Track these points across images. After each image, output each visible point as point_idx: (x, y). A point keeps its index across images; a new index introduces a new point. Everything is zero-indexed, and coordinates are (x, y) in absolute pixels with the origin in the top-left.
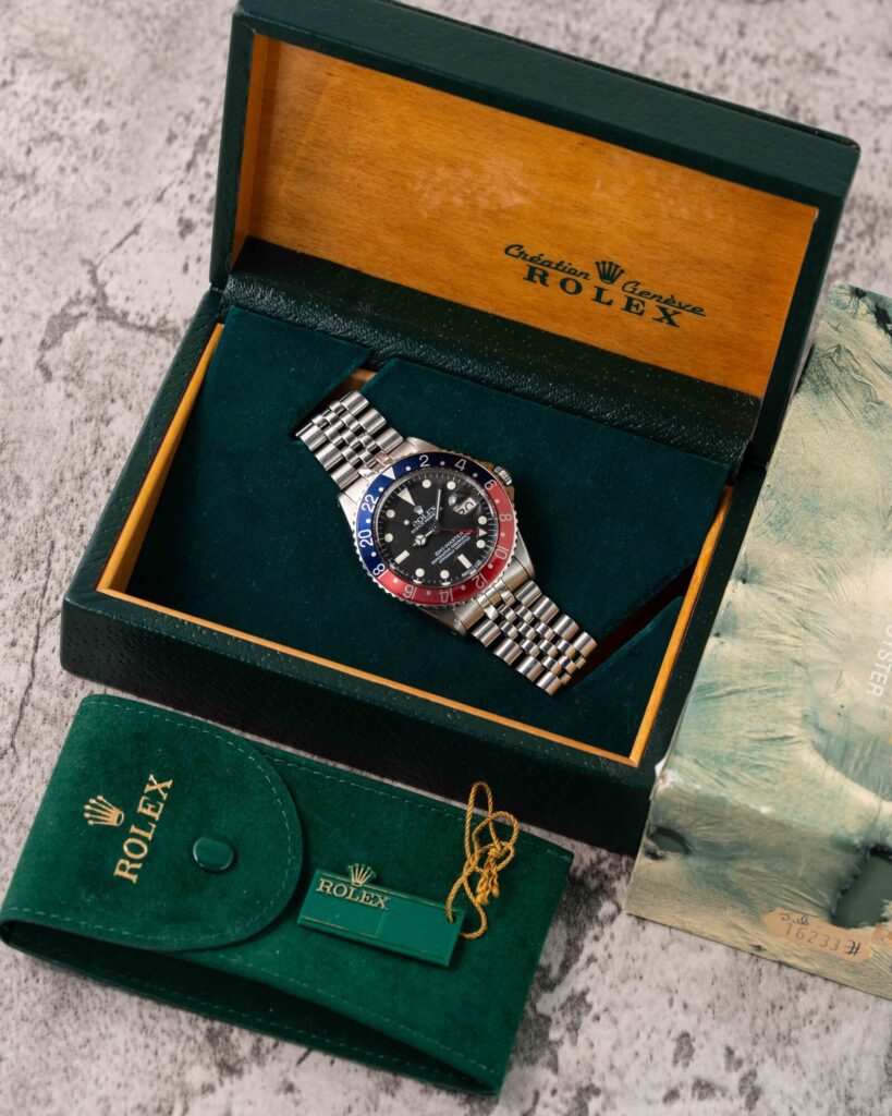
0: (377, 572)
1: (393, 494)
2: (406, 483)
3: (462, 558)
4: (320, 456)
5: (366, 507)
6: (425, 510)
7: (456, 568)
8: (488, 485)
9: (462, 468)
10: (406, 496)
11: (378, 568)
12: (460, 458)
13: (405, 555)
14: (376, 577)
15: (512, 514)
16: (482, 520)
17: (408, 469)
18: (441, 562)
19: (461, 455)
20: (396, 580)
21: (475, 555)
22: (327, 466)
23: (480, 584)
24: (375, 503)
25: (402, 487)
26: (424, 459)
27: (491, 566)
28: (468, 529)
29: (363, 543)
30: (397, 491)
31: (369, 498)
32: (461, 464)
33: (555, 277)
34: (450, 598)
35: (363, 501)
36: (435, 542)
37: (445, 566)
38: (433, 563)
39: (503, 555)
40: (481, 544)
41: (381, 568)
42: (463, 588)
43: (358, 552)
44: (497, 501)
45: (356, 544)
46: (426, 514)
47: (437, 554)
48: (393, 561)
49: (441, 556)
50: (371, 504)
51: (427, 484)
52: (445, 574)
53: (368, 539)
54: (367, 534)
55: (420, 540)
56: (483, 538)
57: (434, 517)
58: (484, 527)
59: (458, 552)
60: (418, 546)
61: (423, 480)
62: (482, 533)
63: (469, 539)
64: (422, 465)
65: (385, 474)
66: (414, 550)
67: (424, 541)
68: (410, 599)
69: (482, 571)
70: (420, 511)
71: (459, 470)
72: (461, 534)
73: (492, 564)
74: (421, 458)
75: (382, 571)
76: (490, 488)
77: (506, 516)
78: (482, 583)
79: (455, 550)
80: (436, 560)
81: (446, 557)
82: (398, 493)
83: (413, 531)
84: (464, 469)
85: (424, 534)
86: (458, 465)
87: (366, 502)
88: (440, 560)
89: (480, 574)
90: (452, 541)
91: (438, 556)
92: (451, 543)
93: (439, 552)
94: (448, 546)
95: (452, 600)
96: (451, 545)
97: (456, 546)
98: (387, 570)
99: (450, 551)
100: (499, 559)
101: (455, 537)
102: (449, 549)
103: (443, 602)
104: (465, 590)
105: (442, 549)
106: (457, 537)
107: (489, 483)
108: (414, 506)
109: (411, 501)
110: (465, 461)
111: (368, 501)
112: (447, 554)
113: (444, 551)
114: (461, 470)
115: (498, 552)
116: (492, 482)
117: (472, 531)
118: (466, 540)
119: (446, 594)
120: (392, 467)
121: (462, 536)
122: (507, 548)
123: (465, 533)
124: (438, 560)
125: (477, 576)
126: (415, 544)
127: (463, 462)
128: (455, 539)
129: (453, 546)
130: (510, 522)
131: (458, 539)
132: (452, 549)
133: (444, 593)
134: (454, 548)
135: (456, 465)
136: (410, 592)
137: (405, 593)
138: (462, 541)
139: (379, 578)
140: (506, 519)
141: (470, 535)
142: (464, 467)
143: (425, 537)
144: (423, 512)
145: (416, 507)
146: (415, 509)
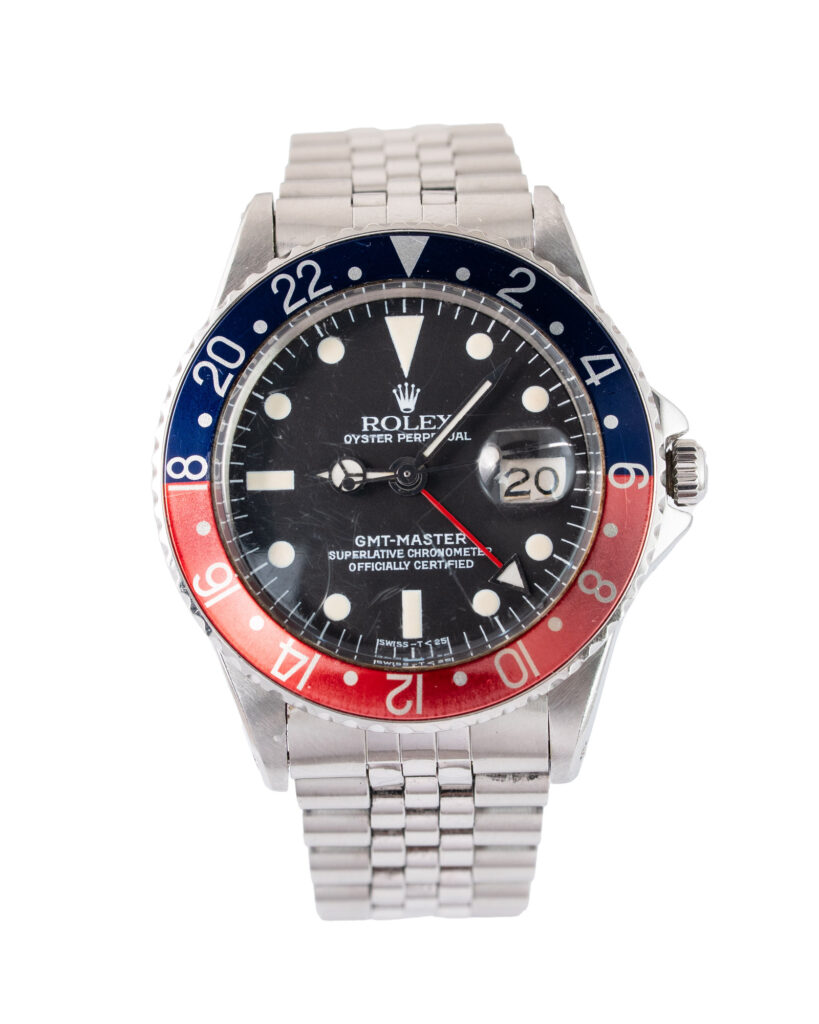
0: (178, 468)
1: (377, 306)
2: (430, 303)
3: (412, 602)
5: (284, 285)
6: (422, 407)
8: (621, 473)
9: (595, 379)
10: (405, 333)
11: (186, 463)
13: (280, 480)
14: (167, 480)
16: (538, 547)
18: (352, 568)
20: (204, 529)
21: (449, 618)
23: (399, 701)
24: (313, 295)
26: (522, 280)
27: (460, 679)
28: (483, 546)
29: (204, 373)
31: (309, 271)
32: (599, 367)
34: (297, 677)
35: (290, 269)
36: (376, 508)
37: (355, 586)
38: (332, 555)
39: (514, 674)
40: (485, 602)
41: (195, 467)
42: (353, 677)
44: (610, 530)
46: (414, 421)
47: (359, 541)
48: (244, 473)
49: (366, 553)
50: (301, 292)
51: (479, 347)
52: (337, 606)
53: (223, 371)
54: (232, 356)
55: (344, 472)
56: (507, 594)
58: (528, 567)
59: (411, 579)
60: (328, 485)
61: (478, 329)
62: (512, 576)
63: (470, 564)
65: (392, 238)
66: (313, 488)
67: (352, 485)
68: (200, 599)
69: (429, 675)
70: (407, 402)
72: (458, 539)
73: (471, 677)
74: (514, 274)
75: (191, 476)
76: (622, 482)
77: (601, 583)
78: (409, 704)
79: (411, 566)
80: (346, 555)
81: (374, 567)
82: (390, 315)
83: (349, 439)
84: (597, 383)
85: (367, 466)
86: (591, 363)
87: (294, 275)
88: (356, 561)
89: (420, 678)
90: (422, 539)
91: (361, 549)
92: (416, 544)
93: (370, 538)
94: (404, 546)
95: (300, 687)
96: (413, 547)
97: (421, 559)
98: (204, 487)
99: (396, 560)
100: (496, 678)
101: (438, 536)
102: (399, 553)
103: (275, 672)
104: (352, 688)
105: (382, 540)
106: (442, 539)
107: (629, 466)
108: (402, 380)
109: (405, 359)
110: (617, 367)
111: (300, 275)
112: (386, 560)
113: (382, 547)
114: (588, 382)
115: (509, 657)
116: (639, 473)
117: (493, 552)
118: (460, 564)
119: (297, 661)
120: (427, 238)
121: (458, 547)
122: (538, 668)
123: (469, 544)
124: (350, 560)
125: (408, 678)
126: (325, 475)
127: (610, 364)
128: (434, 539)
129: (416, 553)
130: (602, 605)
131: (442, 546)
132: (407, 559)
133: (297, 654)
134: (413, 560)
135: (585, 360)
136: (216, 587)
137: (202, 579)
138: (447, 558)
139: (171, 488)
140: (596, 592)
141: (476, 559)
142: (601, 380)
143: (363, 475)
144: (413, 409)
145: (406, 384)
146: (400, 386)
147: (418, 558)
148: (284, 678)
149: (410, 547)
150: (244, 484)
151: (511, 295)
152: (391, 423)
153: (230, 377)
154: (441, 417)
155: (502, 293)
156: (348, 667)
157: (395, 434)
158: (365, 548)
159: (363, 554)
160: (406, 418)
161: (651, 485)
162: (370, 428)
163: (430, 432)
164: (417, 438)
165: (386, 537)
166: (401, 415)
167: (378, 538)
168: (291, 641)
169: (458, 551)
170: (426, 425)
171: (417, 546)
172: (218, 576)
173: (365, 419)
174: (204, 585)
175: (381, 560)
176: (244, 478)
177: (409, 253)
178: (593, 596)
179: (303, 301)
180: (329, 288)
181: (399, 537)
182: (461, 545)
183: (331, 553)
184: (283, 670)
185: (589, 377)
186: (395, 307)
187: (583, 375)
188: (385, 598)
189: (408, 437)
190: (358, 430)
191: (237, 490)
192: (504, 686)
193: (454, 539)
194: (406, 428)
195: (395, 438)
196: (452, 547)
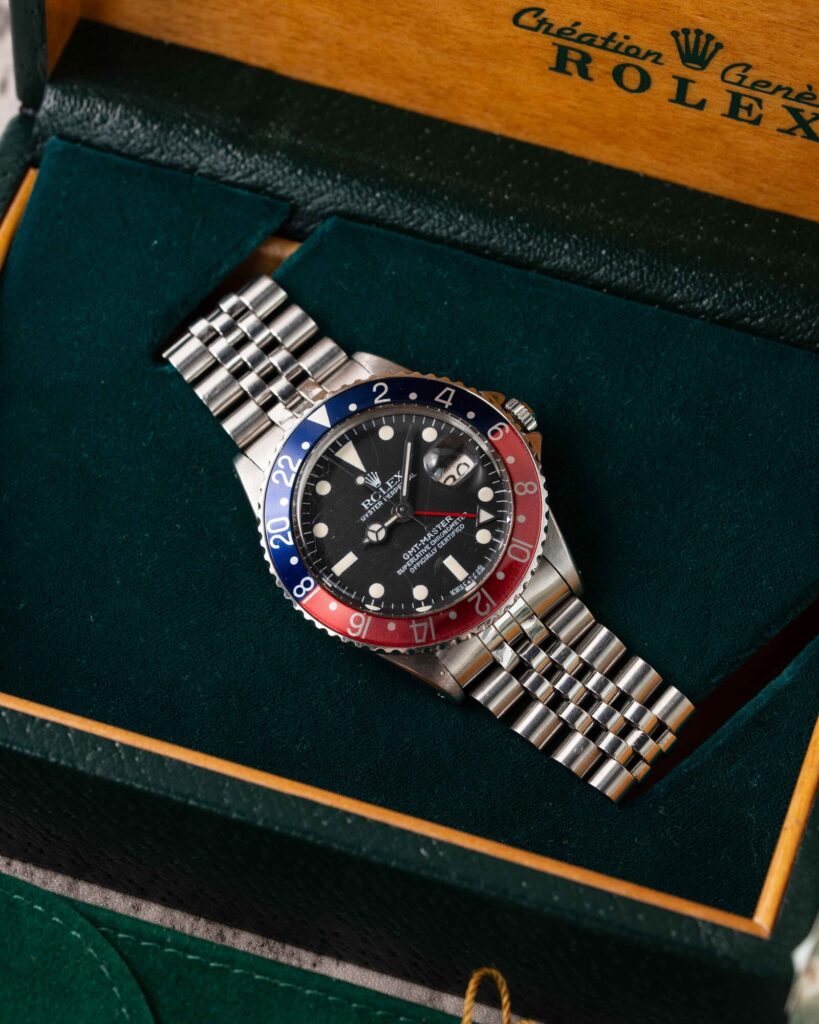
0: (300, 591)
1: (327, 452)
2: (350, 433)
3: (451, 563)
4: (202, 391)
5: (279, 477)
6: (383, 479)
7: (440, 581)
8: (495, 433)
9: (448, 403)
10: (350, 456)
11: (301, 586)
12: (444, 385)
13: (350, 559)
14: (300, 600)
15: (538, 483)
16: (485, 494)
17: (353, 407)
18: (412, 570)
19: (444, 380)
20: (334, 605)
21: (472, 556)
22: (215, 408)
23: (483, 608)
24: (295, 469)
25: (343, 440)
26: (381, 389)
27: (501, 576)
28: (460, 514)
29: (276, 541)
31: (285, 462)
32: (445, 397)
33: (603, 62)
34: (429, 635)
35: (275, 467)
36: (401, 536)
37: (420, 577)
38: (400, 572)
39: (522, 555)
40: (483, 537)
41: (307, 584)
42: (453, 615)
43: (267, 557)
44: (510, 460)
45: (263, 543)
46: (385, 487)
47: (406, 556)
48: (329, 572)
49: (413, 559)
50: (288, 473)
51: (386, 433)
52: (420, 592)
53: (284, 534)
54: (282, 524)
55: (376, 533)
56: (487, 525)
57: (400, 491)
58: (488, 506)
59: (443, 553)
60: (371, 544)
61: (380, 426)
62: (485, 516)
63: (462, 527)
64: (377, 401)
65: (310, 419)
66: (366, 551)
67: (382, 535)
68: (358, 638)
69: (487, 585)
70: (375, 482)
71: (442, 406)
72: (447, 520)
73: (504, 571)
74: (374, 389)
75: (308, 589)
76: (498, 436)
77: (525, 486)
78: (488, 605)
79: (438, 548)
80: (405, 567)
81: (422, 562)
82: (336, 451)
83: (363, 519)
84: (451, 404)
85: (382, 521)
86: (441, 398)
87: (280, 469)
88: (412, 566)
89: (483, 590)
90: (432, 533)
91: (409, 559)
93: (409, 552)
94: (426, 543)
95: (434, 638)
97: (439, 542)
98: (318, 588)
99: (429, 551)
100: (516, 563)
101: (438, 526)
102: (427, 547)
103: (417, 641)
104: (457, 619)
105: (416, 548)
106: (441, 526)
107: (495, 427)
108: (365, 474)
109: (358, 464)
110: (453, 391)
111: (282, 467)
112: (424, 555)
113: (418, 551)
114: (447, 407)
115: (513, 549)
116: (502, 427)
117: (468, 513)
118: (457, 530)
119: (423, 628)
120: (324, 407)
121: (450, 523)
122: (529, 543)
123: (454, 518)
124: (409, 568)
125: (478, 594)
126: (367, 541)
127: (449, 393)
128: (438, 529)
129: (435, 541)
130: (534, 495)
131: (443, 529)
132: (433, 547)
133: (419, 625)
134: (436, 545)
135: (437, 399)
136: (361, 626)
137: (351, 627)
138: (450, 532)
139: (304, 602)
140: (527, 491)
141: (463, 522)
142: (452, 401)
143: (383, 527)
144: (380, 482)
145: (369, 475)
147: (437, 543)
148: (424, 640)
149: (430, 541)
150: (335, 575)
151: (381, 399)
152: (376, 497)
153: (289, 534)
154: (395, 476)
156: (448, 611)
157: (381, 499)
158: (411, 557)
159: (412, 561)
160: (381, 489)
161: (511, 428)
162: (368, 506)
163: (396, 486)
164: (393, 493)
165: (415, 546)
166: (377, 490)
167: (412, 549)
168: (413, 621)
169: (453, 525)
170: (392, 485)
171: (432, 538)
172: (357, 621)
173: (363, 504)
174: (354, 631)
175: (422, 557)
176: (332, 572)
177: (322, 418)
178: (527, 494)
179: (293, 476)
180: (300, 461)
181: (421, 541)
183: (398, 572)
184: (421, 637)
185: (444, 405)
186: (335, 447)
188: (438, 571)
189: (388, 496)
190: (365, 511)
191: (334, 579)
192: (522, 563)
193: (446, 522)
194: (384, 493)
195: (383, 501)
196: (448, 526)
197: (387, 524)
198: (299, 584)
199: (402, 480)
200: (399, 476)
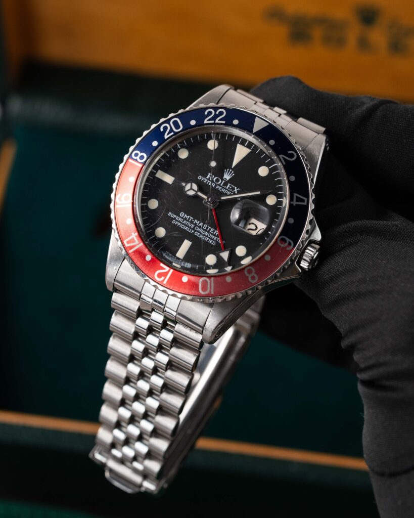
0: (136, 155)
1: (238, 138)
2: (256, 147)
3: (186, 245)
5: (210, 113)
6: (231, 181)
8: (283, 241)
9: (295, 203)
10: (241, 153)
11: (140, 154)
13: (169, 179)
14: (130, 157)
16: (241, 251)
18: (174, 222)
20: (132, 180)
21: (195, 257)
23: (160, 275)
24: (217, 121)
25: (250, 145)
26: (291, 156)
27: (185, 279)
28: (222, 239)
29: (165, 128)
30: (244, 142)
31: (221, 113)
32: (298, 199)
34: (131, 248)
35: (215, 109)
36: (193, 206)
37: (170, 228)
38: (170, 214)
39: (204, 288)
40: (211, 259)
41: (142, 157)
42: (149, 258)
43: (153, 126)
44: (268, 258)
45: (162, 120)
46: (226, 184)
47: (182, 214)
49: (182, 220)
50: (214, 118)
51: (263, 171)
52: (161, 232)
53: (171, 130)
54: (177, 126)
55: (191, 189)
56: (220, 259)
57: (226, 195)
58: (232, 254)
59: (191, 237)
60: (183, 189)
61: (267, 165)
62: (225, 255)
63: (214, 243)
65: (256, 117)
66: (177, 189)
67: (191, 193)
68: (115, 204)
70: (227, 177)
72: (215, 232)
73: (189, 280)
74: (289, 152)
75: (138, 160)
76: (282, 243)
77: (253, 274)
78: (163, 278)
79: (194, 233)
80: (175, 216)
81: (181, 226)
82: (240, 144)
83: (200, 178)
84: (294, 205)
85: (200, 190)
86: (297, 197)
87: (215, 112)
88: (176, 220)
89: (171, 271)
90: (203, 225)
91: (181, 217)
92: (200, 226)
93: (186, 215)
94: (195, 224)
95: (131, 251)
96: (199, 227)
97: (199, 232)
98: (140, 166)
99: (190, 228)
100: (197, 286)
101: (209, 227)
102: (193, 226)
103: (125, 242)
104: (147, 261)
105: (189, 218)
106: (210, 229)
107: (288, 240)
108: (230, 168)
109: (236, 161)
110: (305, 203)
111: (217, 113)
112: (186, 226)
113: (188, 221)
114: (292, 203)
115: (206, 281)
116: (290, 244)
117: (224, 244)
118: (210, 241)
119: (135, 242)
120: (266, 124)
121: (213, 235)
123: (218, 236)
124: (175, 219)
125: (168, 269)
126: (184, 184)
127: (303, 201)
128: (207, 228)
129: (198, 229)
131: (209, 232)
132: (194, 229)
133: (135, 239)
134: (196, 231)
135: (295, 195)
136: (124, 202)
137: (121, 196)
138: (207, 237)
139: (130, 160)
140: (250, 276)
141: (217, 243)
142: (296, 205)
143: (196, 192)
144: (228, 179)
145: (231, 170)
146: (228, 170)
147: (198, 231)
148: (127, 245)
149: (198, 226)
150: (155, 173)
151: (284, 158)
152: (218, 181)
153: (172, 133)
154: (236, 188)
155: (281, 156)
156: (150, 253)
158: (182, 218)
159: (180, 219)
160: (224, 181)
161: (291, 250)
162: (210, 178)
163: (229, 191)
164: (223, 190)
165: (191, 218)
166: (222, 180)
167: (189, 217)
168: (137, 234)
169: (213, 237)
170: (229, 188)
171: (200, 227)
172: (126, 198)
173: (209, 174)
174: (120, 199)
175: (185, 225)
176: (157, 171)
177: (258, 125)
178: (248, 277)
179: (213, 122)
180: (224, 122)
181: (196, 220)
182: (215, 235)
183: (170, 213)
184: (128, 242)
185: (293, 201)
187: (291, 199)
188: (174, 235)
189: (220, 188)
190: (205, 176)
191: (152, 174)
192: (198, 290)
193: (214, 231)
194: (221, 185)
195: (216, 186)
196: (212, 234)
197: (200, 194)
198: (141, 152)
199: (234, 194)
200: (236, 190)
